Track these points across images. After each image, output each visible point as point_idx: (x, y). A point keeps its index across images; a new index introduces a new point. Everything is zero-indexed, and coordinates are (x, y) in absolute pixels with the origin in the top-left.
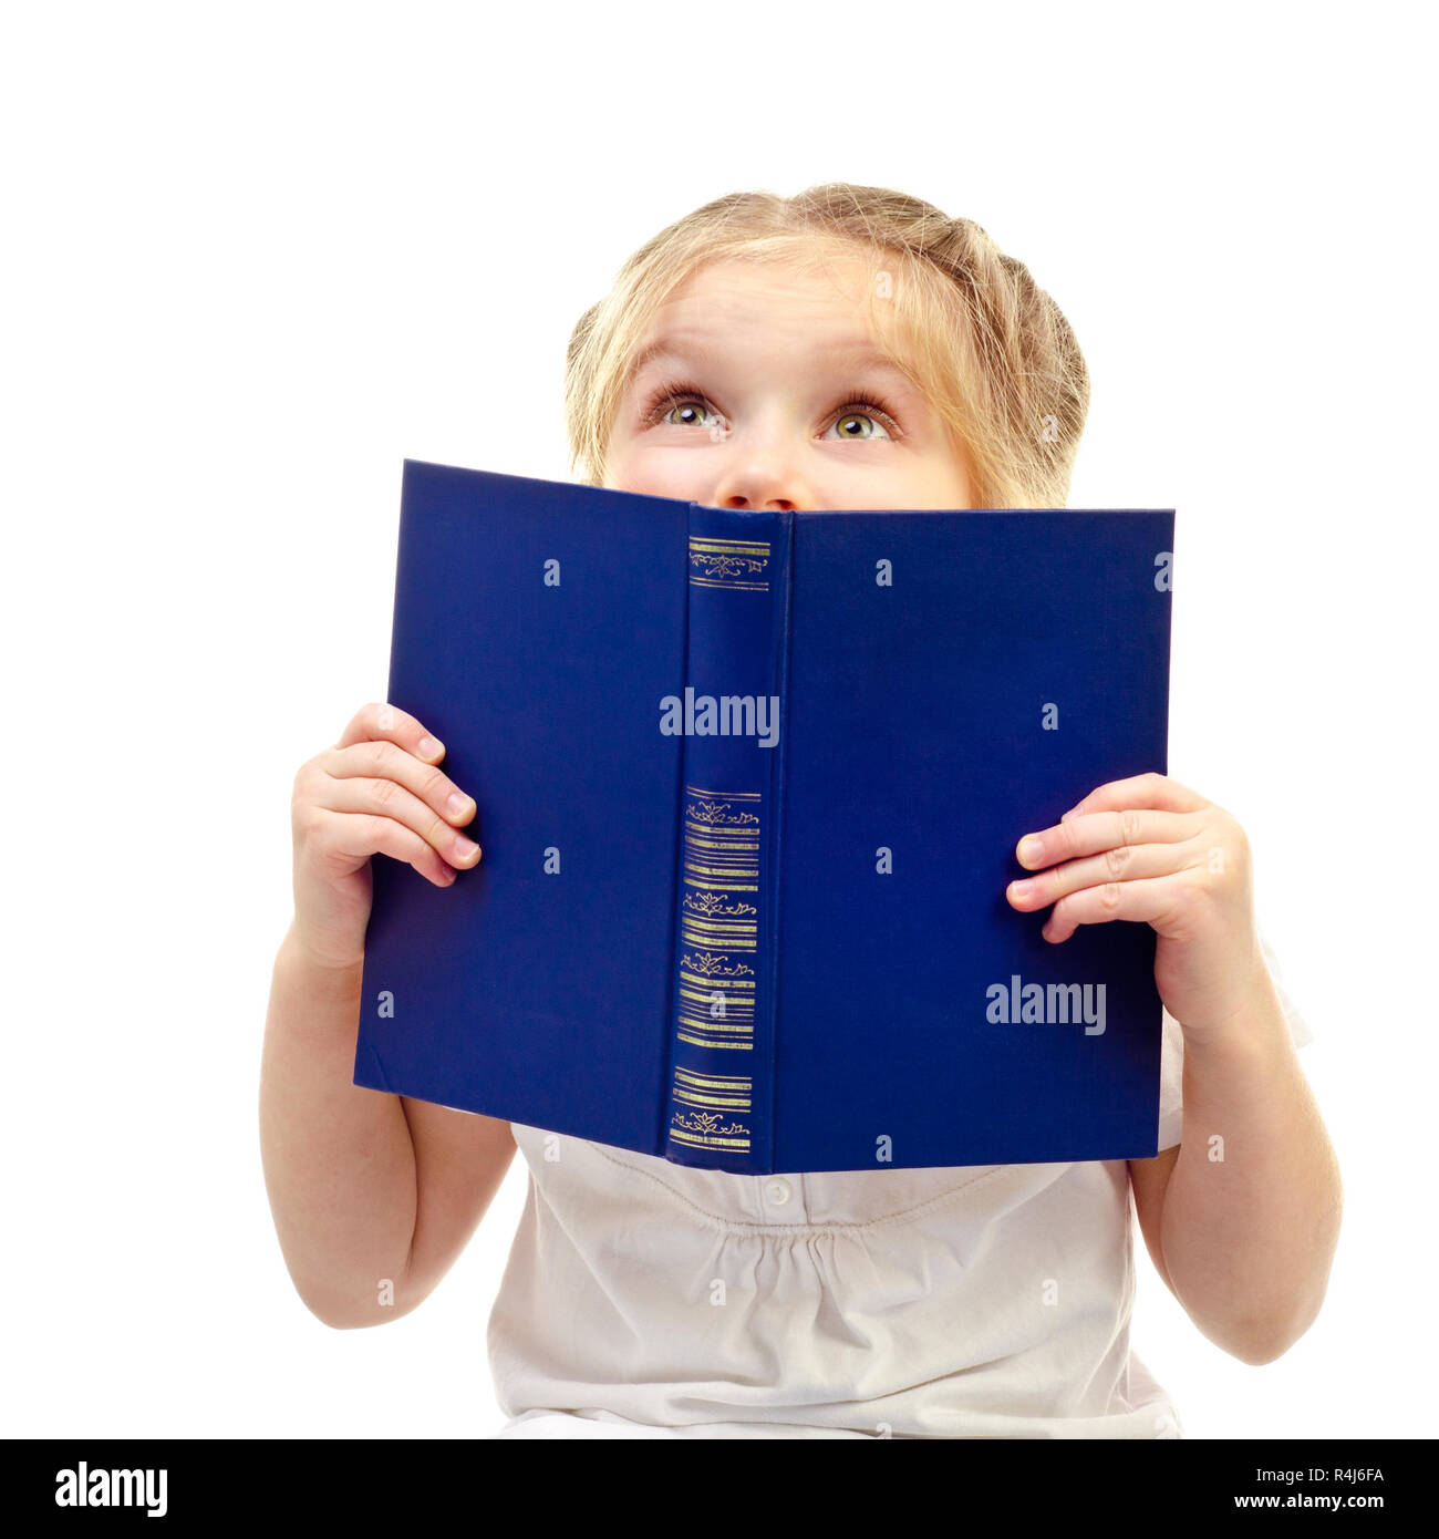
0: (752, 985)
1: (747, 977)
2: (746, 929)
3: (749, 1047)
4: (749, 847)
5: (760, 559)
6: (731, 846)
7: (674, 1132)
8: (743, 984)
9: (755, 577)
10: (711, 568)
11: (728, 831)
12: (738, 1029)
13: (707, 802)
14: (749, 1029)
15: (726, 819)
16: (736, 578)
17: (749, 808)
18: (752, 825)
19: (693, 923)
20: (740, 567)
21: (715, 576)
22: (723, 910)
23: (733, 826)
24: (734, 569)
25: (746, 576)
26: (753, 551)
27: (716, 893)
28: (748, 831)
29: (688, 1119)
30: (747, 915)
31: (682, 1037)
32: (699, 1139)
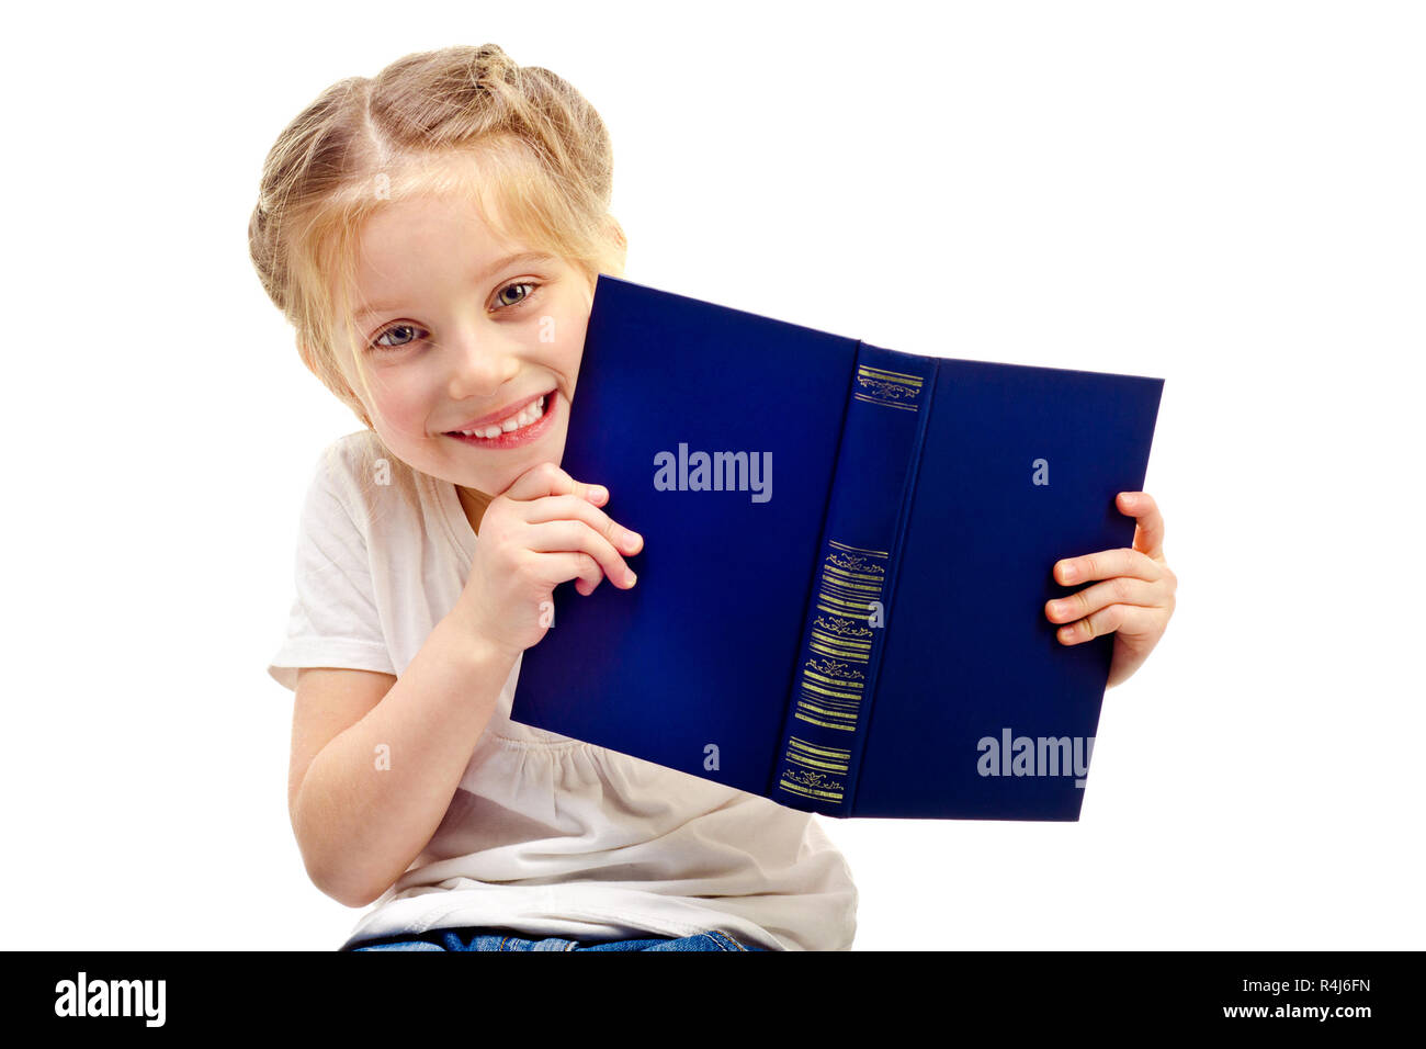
0: (862, 686)
1: (858, 680)
2: (863, 646)
3: (852, 729)
4: (875, 589)
5: (915, 388)
6: (862, 587)
7: (783, 782)
8: (856, 685)
9: (909, 401)
10: (877, 390)
11: (861, 576)
12: (847, 716)
13: (850, 555)
14: (854, 717)
15: (862, 568)
16: (897, 400)
17: (880, 562)
18: (879, 574)
19: (818, 636)
20: (899, 392)
21: (880, 396)
22: (850, 631)
23: (866, 573)
24: (895, 393)
25: (903, 398)
26: (910, 382)
27: (846, 619)
28: (876, 578)
29: (797, 774)
30: (866, 637)
31: (798, 716)
32: (805, 790)
